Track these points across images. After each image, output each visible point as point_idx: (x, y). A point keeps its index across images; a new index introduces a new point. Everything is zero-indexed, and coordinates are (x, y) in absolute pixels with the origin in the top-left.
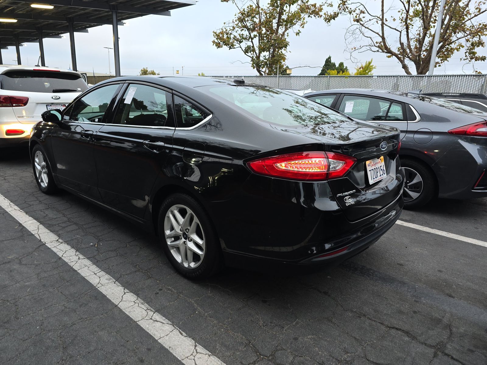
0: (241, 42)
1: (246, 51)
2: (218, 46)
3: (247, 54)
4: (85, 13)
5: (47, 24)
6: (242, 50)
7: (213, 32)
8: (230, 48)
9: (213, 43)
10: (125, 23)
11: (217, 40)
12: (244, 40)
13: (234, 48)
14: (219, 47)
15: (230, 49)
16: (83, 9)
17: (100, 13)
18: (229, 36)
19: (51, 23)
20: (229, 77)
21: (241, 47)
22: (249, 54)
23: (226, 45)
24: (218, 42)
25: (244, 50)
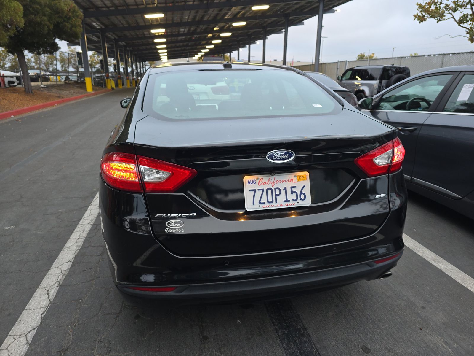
0: (455, 11)
1: (460, 22)
2: (421, 19)
3: (461, 25)
4: (300, 7)
5: (272, 22)
6: (455, 21)
7: (417, 4)
8: (439, 20)
9: (415, 18)
10: (336, 10)
11: (420, 13)
12: (459, 9)
13: (444, 20)
14: (422, 21)
15: (438, 22)
16: (296, 4)
17: (312, 4)
18: (438, 6)
19: (274, 21)
20: (432, 56)
21: (453, 18)
22: (465, 25)
23: (433, 17)
24: (422, 15)
25: (457, 20)
